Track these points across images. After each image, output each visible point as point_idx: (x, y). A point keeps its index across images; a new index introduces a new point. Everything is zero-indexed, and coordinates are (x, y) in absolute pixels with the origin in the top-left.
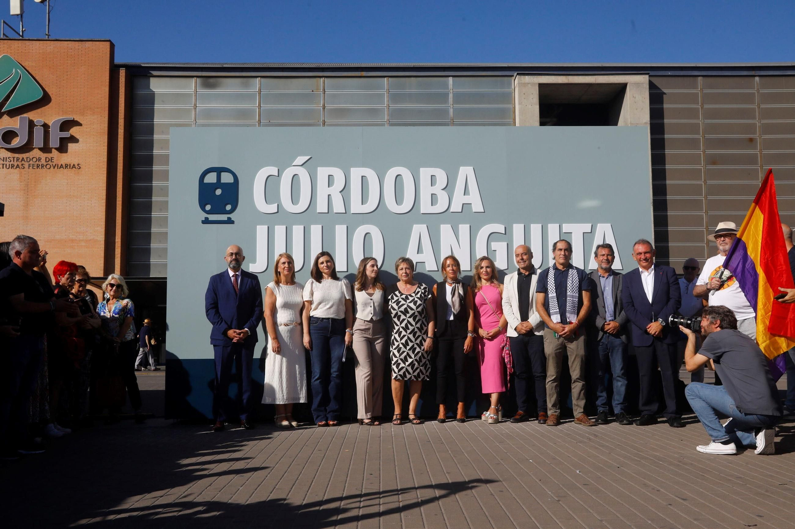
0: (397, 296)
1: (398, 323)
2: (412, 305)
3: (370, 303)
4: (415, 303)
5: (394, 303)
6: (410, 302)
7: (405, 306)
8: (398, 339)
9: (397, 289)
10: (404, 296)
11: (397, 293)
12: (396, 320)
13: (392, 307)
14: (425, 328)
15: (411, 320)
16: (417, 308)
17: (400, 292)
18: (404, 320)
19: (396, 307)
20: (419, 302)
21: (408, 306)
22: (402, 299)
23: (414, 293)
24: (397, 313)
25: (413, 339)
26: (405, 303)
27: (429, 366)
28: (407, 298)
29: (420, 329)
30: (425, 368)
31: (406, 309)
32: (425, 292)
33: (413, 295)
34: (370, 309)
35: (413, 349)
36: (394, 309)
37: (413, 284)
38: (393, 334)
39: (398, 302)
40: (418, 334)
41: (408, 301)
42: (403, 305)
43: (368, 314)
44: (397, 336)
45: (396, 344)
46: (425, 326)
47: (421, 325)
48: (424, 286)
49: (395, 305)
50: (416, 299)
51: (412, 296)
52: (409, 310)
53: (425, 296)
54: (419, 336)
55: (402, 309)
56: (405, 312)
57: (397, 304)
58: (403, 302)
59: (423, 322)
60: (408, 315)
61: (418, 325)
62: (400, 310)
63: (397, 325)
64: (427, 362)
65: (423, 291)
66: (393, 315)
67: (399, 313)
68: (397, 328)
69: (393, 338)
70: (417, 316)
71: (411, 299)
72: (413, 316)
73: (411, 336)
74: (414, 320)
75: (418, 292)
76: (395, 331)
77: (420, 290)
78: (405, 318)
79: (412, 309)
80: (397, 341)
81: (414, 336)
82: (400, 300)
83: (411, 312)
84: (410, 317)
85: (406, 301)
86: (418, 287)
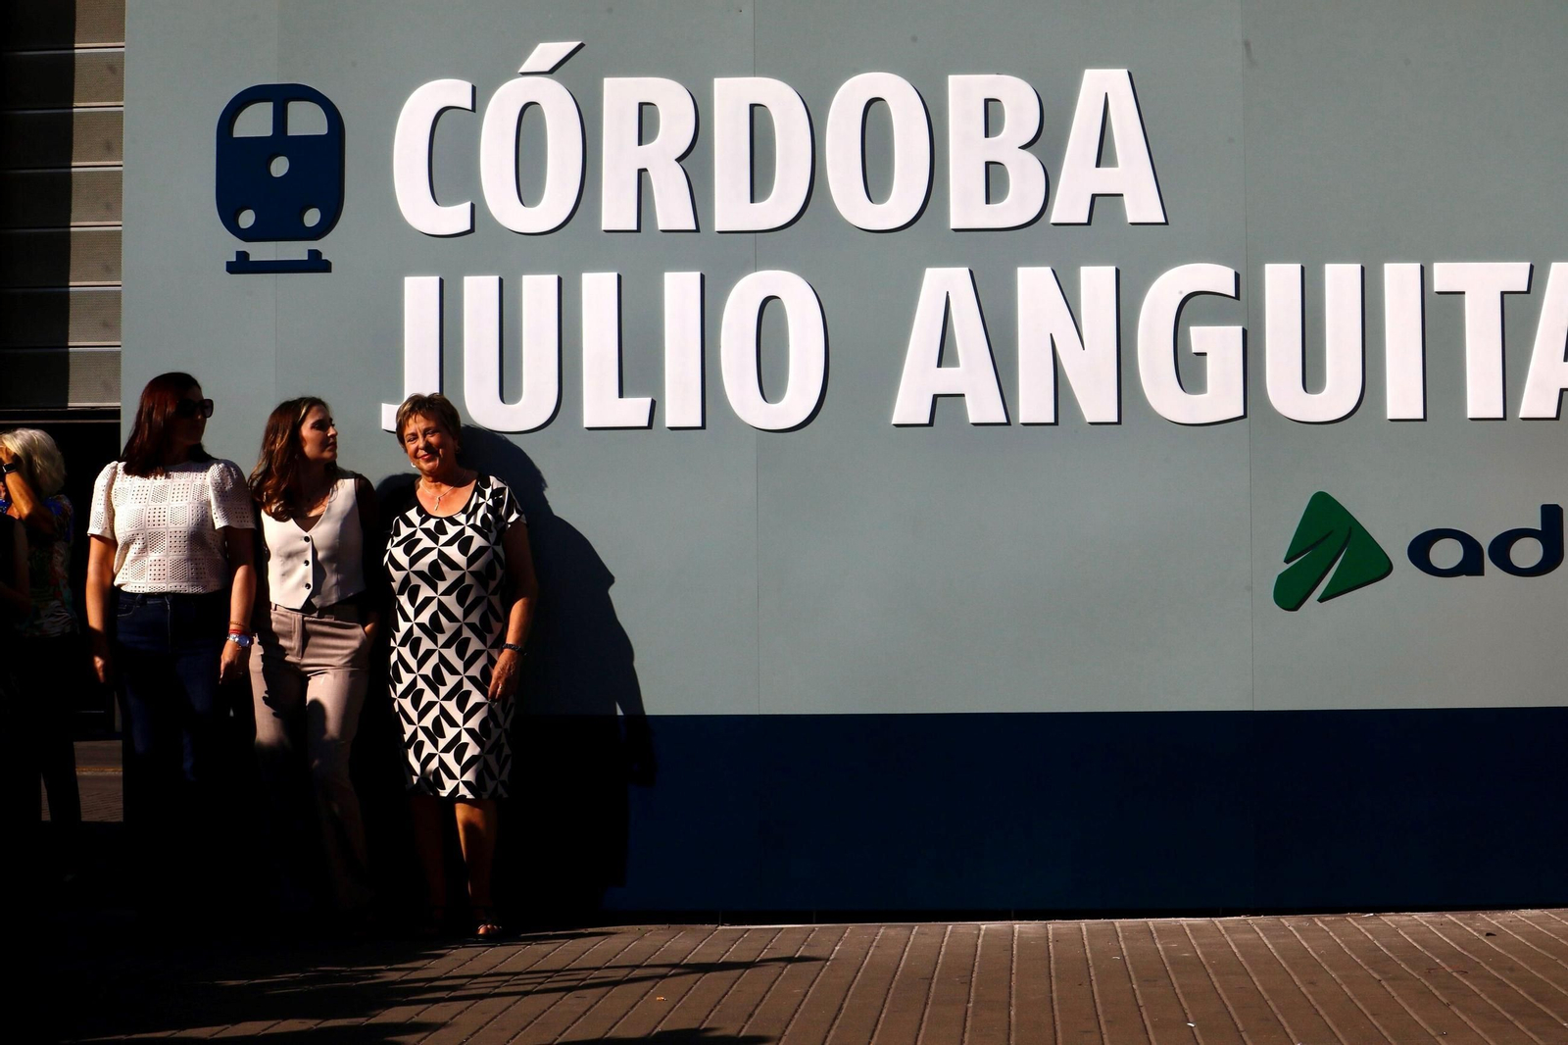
0: (409, 524)
1: (410, 610)
2: (453, 552)
3: (304, 551)
4: (464, 544)
5: (398, 545)
6: (449, 543)
7: (433, 556)
8: (413, 663)
9: (413, 502)
10: (431, 524)
11: (412, 514)
12: (404, 600)
13: (391, 557)
14: (497, 626)
15: (450, 601)
16: (470, 562)
17: (421, 511)
18: (428, 601)
19: (403, 559)
20: (478, 542)
21: (441, 554)
22: (427, 531)
23: (464, 511)
24: (406, 580)
25: (459, 665)
26: (433, 545)
27: (507, 750)
28: (440, 528)
29: (480, 632)
30: (498, 759)
31: (434, 565)
32: (498, 503)
33: (462, 518)
34: (304, 572)
35: (459, 695)
36: (399, 567)
37: (457, 482)
38: (393, 644)
39: (410, 543)
40: (475, 645)
41: (443, 539)
42: (427, 551)
43: (298, 586)
44: (406, 652)
45: (407, 678)
46: (498, 619)
47: (484, 618)
48: (495, 482)
49: (399, 554)
50: (469, 532)
51: (455, 523)
52: (445, 568)
53: (498, 518)
54: (477, 654)
55: (423, 564)
56: (433, 576)
57: (407, 551)
58: (426, 542)
59: (490, 604)
60: (442, 586)
61: (474, 618)
62: (418, 567)
63: (406, 618)
64: (503, 740)
65: (490, 502)
66: (395, 585)
67: (415, 580)
68: (404, 626)
69: (394, 657)
70: (469, 587)
71: (452, 530)
72: (458, 588)
73: (450, 654)
74: (461, 601)
75: (477, 506)
76: (399, 636)
77: (481, 500)
78: (432, 594)
79: (453, 565)
80: (409, 670)
81: (460, 654)
82: (420, 534)
83: (451, 576)
84: (447, 592)
85: (436, 540)
86: (476, 489)
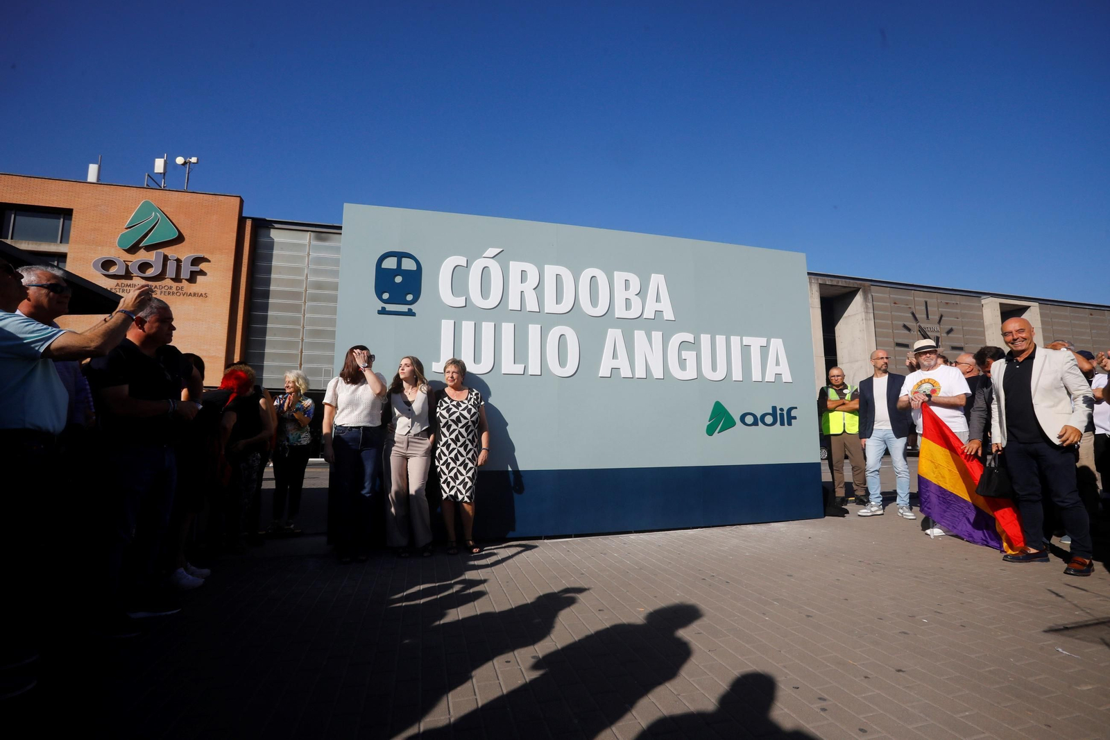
0: (446, 403)
1: (447, 434)
2: (465, 413)
4: (469, 411)
5: (443, 410)
6: (463, 410)
7: (457, 414)
9: (446, 395)
10: (455, 403)
11: (446, 399)
12: (444, 430)
13: (441, 414)
14: (478, 441)
15: (463, 431)
16: (471, 417)
17: (449, 398)
18: (454, 430)
19: (447, 415)
20: (473, 410)
21: (461, 414)
22: (453, 405)
23: (467, 399)
24: (447, 422)
25: (464, 453)
28: (458, 405)
29: (472, 442)
31: (458, 418)
32: (478, 398)
33: (466, 402)
35: (464, 464)
36: (444, 418)
39: (448, 410)
40: (470, 446)
41: (460, 408)
42: (455, 412)
45: (444, 458)
46: (479, 438)
47: (473, 437)
48: (476, 392)
49: (444, 413)
50: (470, 407)
51: (463, 403)
52: (462, 419)
53: (478, 403)
54: (471, 450)
55: (454, 417)
56: (458, 421)
57: (448, 412)
58: (454, 409)
60: (460, 425)
62: (451, 418)
63: (445, 436)
65: (475, 397)
66: (442, 425)
67: (450, 423)
68: (444, 440)
70: (470, 426)
71: (463, 406)
72: (466, 426)
73: (462, 450)
74: (466, 430)
75: (471, 398)
77: (472, 396)
78: (456, 428)
79: (465, 418)
80: (445, 455)
81: (465, 449)
82: (451, 407)
83: (464, 421)
84: (462, 427)
85: (458, 409)
86: (469, 392)
